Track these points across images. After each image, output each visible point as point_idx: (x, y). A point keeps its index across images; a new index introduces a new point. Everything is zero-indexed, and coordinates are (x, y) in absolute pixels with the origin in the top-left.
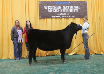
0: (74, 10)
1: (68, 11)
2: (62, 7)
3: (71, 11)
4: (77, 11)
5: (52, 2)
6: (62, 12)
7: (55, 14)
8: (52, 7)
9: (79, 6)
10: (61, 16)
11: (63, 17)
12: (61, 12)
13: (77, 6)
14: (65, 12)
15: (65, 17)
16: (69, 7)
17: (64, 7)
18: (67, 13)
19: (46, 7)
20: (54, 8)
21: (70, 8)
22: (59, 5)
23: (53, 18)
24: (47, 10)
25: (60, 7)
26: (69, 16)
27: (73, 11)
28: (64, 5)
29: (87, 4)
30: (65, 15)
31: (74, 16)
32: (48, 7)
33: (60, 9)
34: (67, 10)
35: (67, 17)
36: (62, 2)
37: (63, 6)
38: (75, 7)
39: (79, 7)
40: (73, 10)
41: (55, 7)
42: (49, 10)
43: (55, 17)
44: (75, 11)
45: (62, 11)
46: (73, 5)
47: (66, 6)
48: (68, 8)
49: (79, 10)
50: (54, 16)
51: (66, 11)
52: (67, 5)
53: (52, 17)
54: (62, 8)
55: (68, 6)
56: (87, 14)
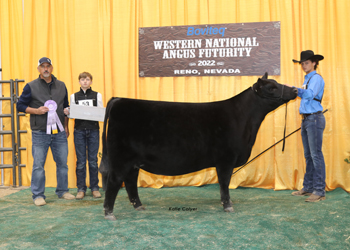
0: (238, 52)
1: (221, 53)
2: (204, 42)
3: (230, 53)
4: (248, 55)
5: (176, 28)
6: (204, 58)
7: (183, 64)
8: (175, 44)
9: (254, 39)
10: (201, 69)
11: (206, 71)
12: (201, 56)
13: (249, 39)
14: (212, 58)
15: (213, 71)
16: (225, 43)
17: (208, 42)
18: (218, 59)
19: (158, 45)
20: (180, 45)
21: (228, 45)
22: (194, 37)
23: (177, 75)
24: (161, 52)
25: (199, 43)
26: (225, 71)
27: (236, 55)
28: (208, 37)
29: (279, 30)
30: (211, 68)
31: (238, 71)
32: (165, 45)
33: (197, 50)
34: (218, 53)
35: (219, 72)
36: (203, 27)
37: (207, 40)
38: (241, 41)
39: (254, 41)
40: (236, 52)
41: (183, 44)
42: (166, 52)
43: (182, 72)
44: (241, 55)
45: (204, 55)
46: (237, 37)
47: (216, 40)
48: (222, 45)
49: (254, 50)
50: (180, 68)
51: (215, 56)
52: (219, 36)
53: (176, 72)
54: (203, 46)
55: (222, 40)
56: (278, 62)
